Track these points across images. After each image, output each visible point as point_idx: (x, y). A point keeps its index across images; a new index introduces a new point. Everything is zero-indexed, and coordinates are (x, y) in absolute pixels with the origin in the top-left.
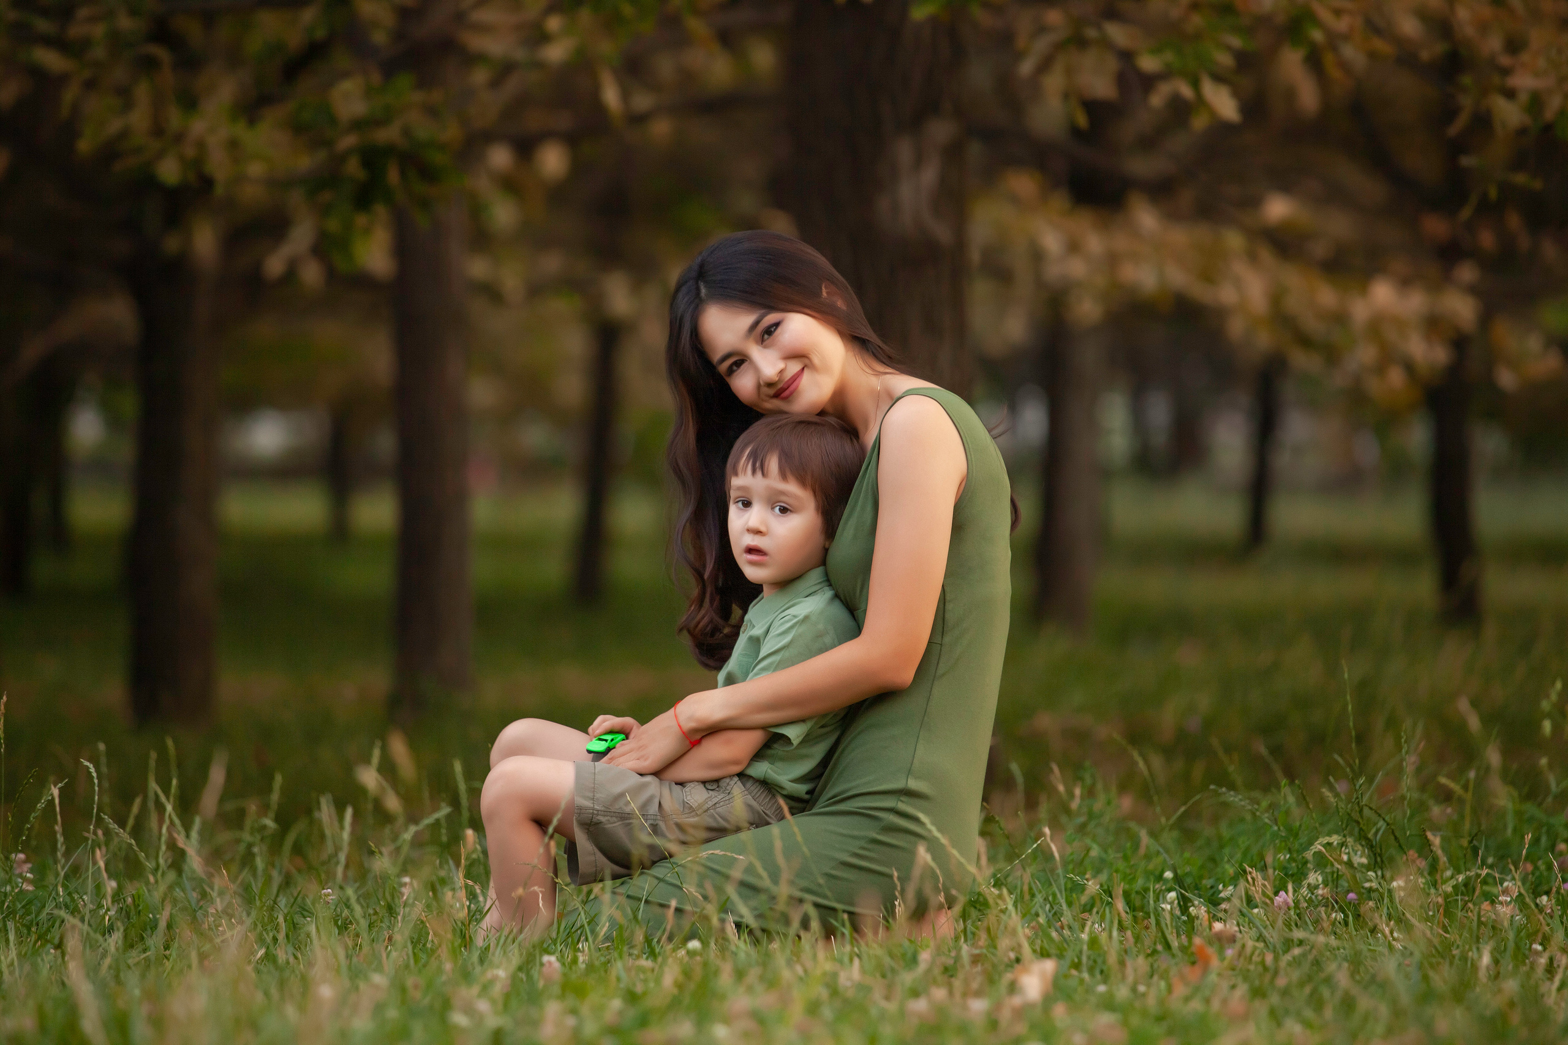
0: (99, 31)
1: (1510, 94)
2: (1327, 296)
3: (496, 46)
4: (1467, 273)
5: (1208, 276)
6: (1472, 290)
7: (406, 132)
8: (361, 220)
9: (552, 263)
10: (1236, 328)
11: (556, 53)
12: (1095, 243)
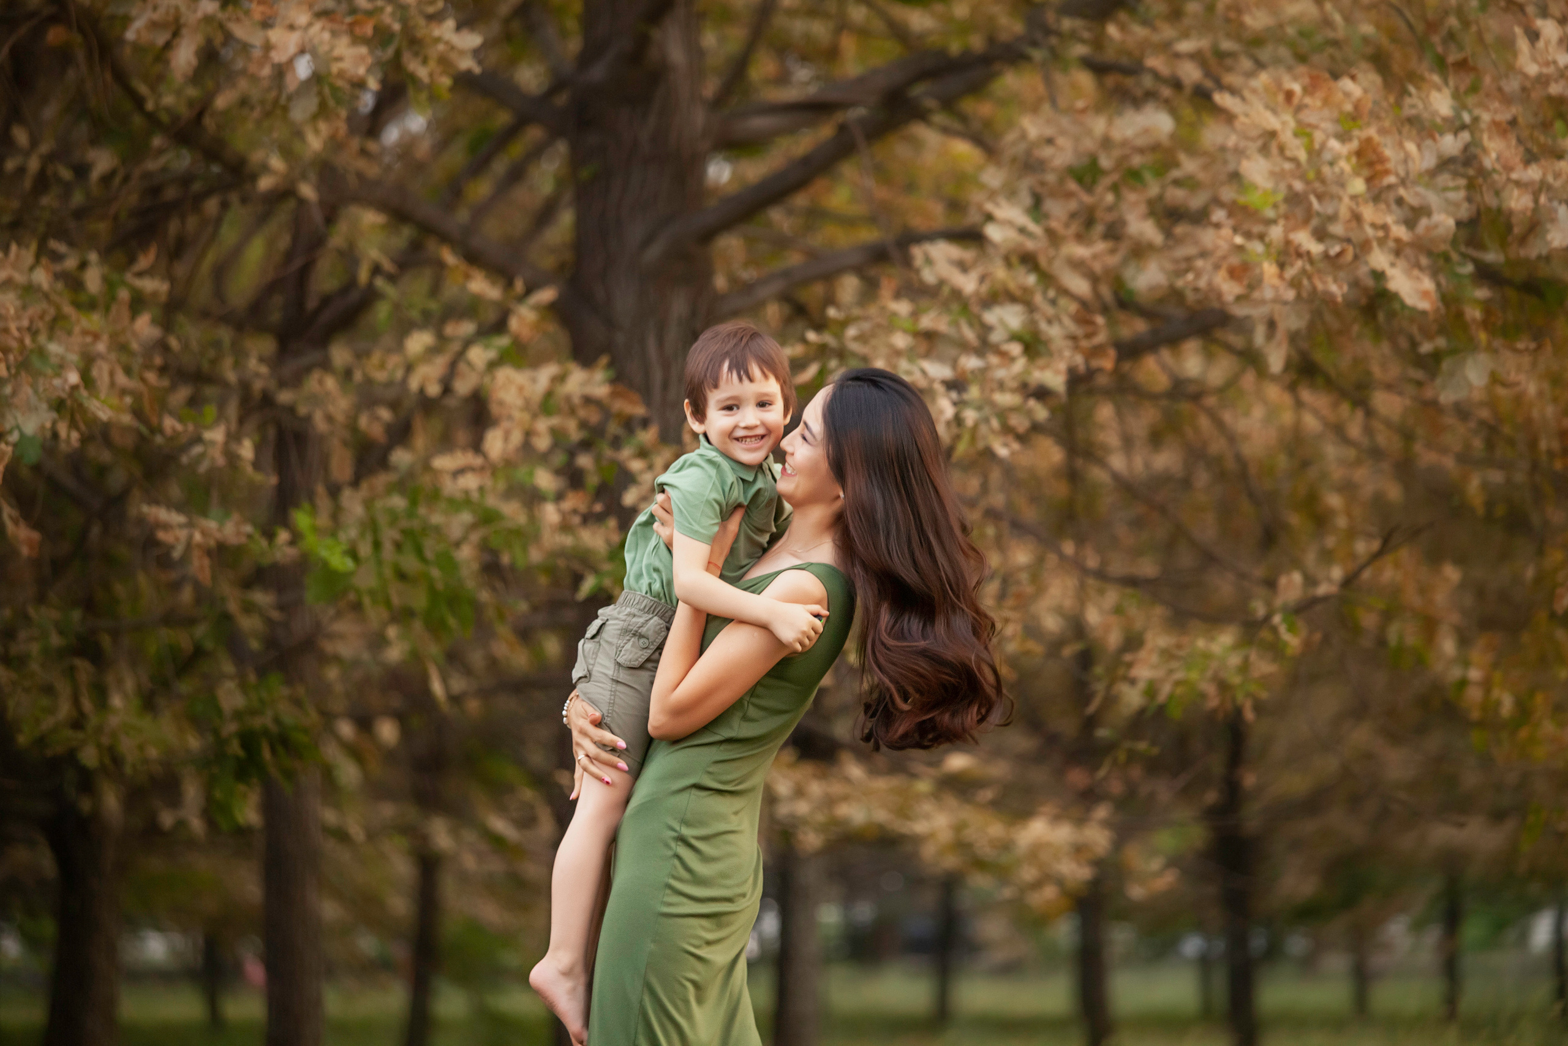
0: (35, 648)
1: (1133, 682)
2: (996, 829)
3: (346, 650)
4: (1102, 812)
5: (904, 812)
6: (1106, 824)
7: (277, 720)
8: (241, 788)
9: (388, 810)
10: (928, 851)
11: (395, 654)
12: (816, 788)
